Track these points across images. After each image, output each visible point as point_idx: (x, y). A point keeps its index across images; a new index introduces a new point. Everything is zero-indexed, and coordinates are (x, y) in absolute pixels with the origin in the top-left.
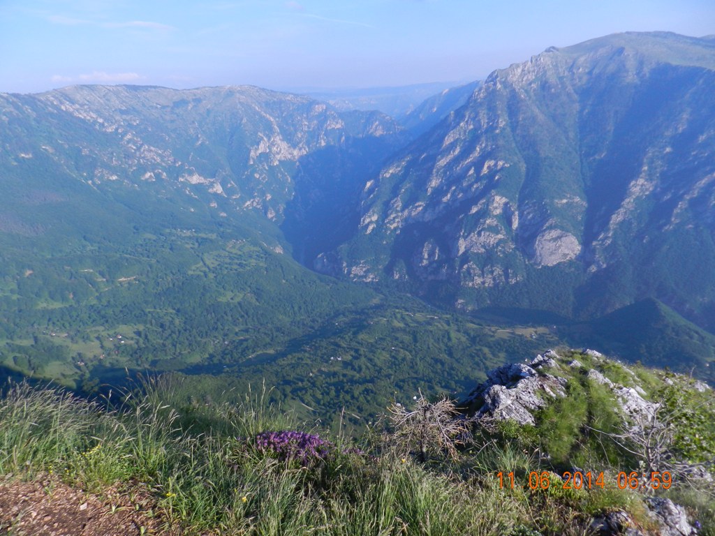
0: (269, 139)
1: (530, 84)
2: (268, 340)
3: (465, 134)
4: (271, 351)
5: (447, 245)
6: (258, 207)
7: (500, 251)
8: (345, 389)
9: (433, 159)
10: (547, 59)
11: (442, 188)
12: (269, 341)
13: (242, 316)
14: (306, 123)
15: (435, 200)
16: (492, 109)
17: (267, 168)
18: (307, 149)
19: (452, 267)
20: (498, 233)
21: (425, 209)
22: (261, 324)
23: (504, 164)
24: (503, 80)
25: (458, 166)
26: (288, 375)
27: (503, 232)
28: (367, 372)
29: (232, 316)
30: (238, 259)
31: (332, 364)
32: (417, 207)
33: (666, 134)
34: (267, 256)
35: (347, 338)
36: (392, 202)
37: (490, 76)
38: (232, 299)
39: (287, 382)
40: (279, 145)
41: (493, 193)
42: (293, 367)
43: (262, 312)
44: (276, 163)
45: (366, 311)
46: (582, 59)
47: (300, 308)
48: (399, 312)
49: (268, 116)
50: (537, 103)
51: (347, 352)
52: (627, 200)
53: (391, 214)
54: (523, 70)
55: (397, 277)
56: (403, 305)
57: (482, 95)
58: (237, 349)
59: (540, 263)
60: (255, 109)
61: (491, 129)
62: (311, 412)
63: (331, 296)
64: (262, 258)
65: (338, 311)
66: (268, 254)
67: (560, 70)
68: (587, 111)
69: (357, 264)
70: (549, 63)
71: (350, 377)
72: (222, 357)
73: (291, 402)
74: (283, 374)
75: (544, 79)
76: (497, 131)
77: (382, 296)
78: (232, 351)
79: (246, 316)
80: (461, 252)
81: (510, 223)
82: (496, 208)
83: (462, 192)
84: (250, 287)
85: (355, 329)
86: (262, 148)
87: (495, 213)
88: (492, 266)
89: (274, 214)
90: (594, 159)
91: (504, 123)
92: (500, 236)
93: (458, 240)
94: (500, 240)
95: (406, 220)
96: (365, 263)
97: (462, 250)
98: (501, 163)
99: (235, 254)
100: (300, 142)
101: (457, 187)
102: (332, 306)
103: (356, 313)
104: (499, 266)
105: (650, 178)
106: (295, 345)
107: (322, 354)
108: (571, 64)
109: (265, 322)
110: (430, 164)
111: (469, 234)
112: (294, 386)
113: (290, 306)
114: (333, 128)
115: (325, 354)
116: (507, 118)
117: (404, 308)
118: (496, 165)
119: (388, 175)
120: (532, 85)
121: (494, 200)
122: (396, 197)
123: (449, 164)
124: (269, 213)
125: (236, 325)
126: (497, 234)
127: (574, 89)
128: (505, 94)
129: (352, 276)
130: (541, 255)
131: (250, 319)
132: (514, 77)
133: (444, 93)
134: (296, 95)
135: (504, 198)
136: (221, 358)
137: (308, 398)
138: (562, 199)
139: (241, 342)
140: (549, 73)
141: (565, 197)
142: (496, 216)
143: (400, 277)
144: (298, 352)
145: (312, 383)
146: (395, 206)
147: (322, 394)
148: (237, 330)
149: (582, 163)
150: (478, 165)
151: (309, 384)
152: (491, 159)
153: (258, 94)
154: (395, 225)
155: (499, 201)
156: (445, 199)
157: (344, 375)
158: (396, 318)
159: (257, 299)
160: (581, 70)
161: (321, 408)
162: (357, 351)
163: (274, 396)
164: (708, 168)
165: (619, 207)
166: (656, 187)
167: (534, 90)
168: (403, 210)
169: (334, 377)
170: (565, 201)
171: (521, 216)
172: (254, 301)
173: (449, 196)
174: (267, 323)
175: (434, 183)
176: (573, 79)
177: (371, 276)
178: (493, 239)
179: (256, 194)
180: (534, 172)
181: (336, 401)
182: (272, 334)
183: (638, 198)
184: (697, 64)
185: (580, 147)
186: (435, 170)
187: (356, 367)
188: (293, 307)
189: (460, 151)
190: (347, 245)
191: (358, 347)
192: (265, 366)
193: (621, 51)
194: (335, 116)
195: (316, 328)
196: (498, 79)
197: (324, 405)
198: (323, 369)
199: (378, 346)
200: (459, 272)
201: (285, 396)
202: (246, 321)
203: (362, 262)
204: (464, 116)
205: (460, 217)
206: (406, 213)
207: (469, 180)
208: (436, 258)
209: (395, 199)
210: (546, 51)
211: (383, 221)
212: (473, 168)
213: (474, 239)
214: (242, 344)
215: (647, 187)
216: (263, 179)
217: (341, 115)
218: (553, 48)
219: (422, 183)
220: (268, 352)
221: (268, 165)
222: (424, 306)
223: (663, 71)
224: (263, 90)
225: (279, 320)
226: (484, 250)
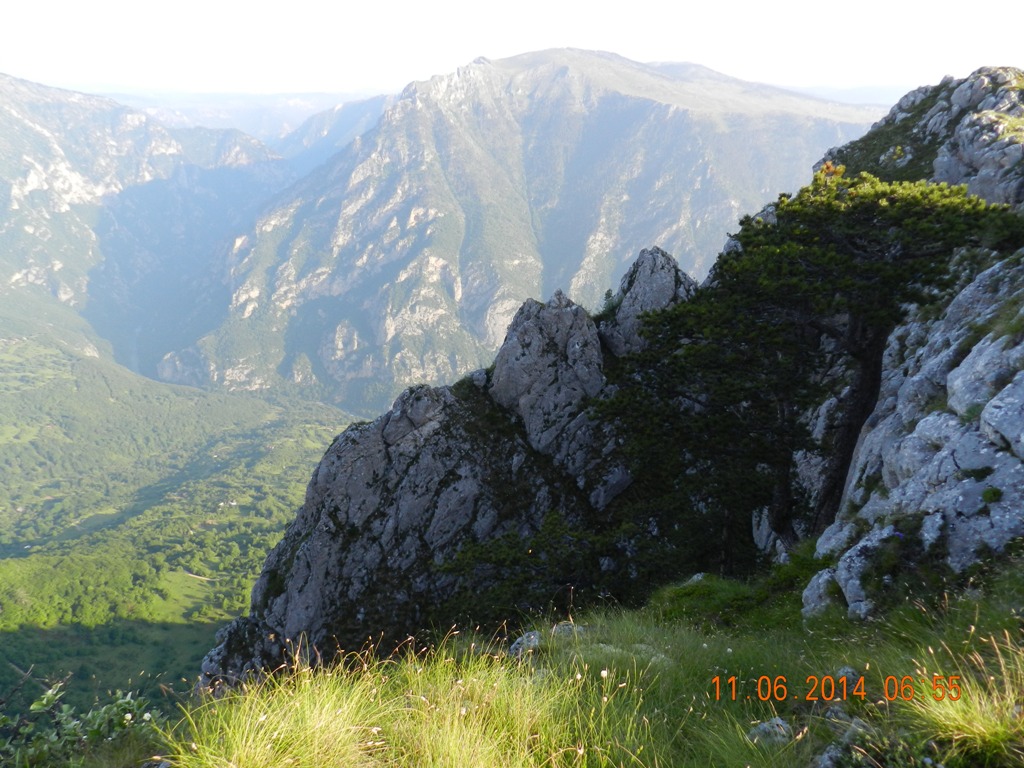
0: (46, 167)
1: (460, 105)
2: (100, 494)
3: (379, 169)
4: (110, 511)
5: (369, 327)
6: (39, 282)
7: (443, 331)
8: (255, 542)
9: (336, 205)
10: (477, 72)
11: (355, 246)
12: (102, 496)
13: (41, 464)
14: (113, 143)
15: (346, 265)
16: (413, 136)
17: (47, 216)
18: (120, 186)
19: (379, 358)
20: (437, 307)
21: (332, 277)
22: (80, 473)
23: (437, 213)
24: (424, 96)
25: (374, 215)
26: (153, 539)
27: (444, 305)
28: (281, 514)
29: (20, 466)
30: (17, 370)
31: (222, 512)
32: (319, 275)
33: (621, 178)
34: (74, 361)
35: (238, 473)
36: (280, 268)
37: (406, 89)
38: (17, 437)
39: (154, 549)
40: (65, 179)
41: (426, 251)
42: (158, 527)
43: (78, 452)
44: (65, 208)
45: (260, 432)
46: (520, 77)
47: (147, 440)
48: (311, 428)
49: (38, 128)
50: (471, 131)
51: (244, 493)
52: (587, 260)
53: (280, 286)
54: (449, 86)
55: (298, 379)
56: (314, 418)
57: (397, 116)
58: (44, 517)
59: (494, 344)
60: (10, 115)
61: (414, 164)
62: (205, 583)
63: (199, 416)
64: (64, 365)
65: (212, 437)
66: (76, 361)
67: (495, 89)
68: (531, 145)
69: (233, 365)
70: (481, 78)
71: (257, 525)
72: (18, 533)
73: (170, 575)
74: (145, 540)
75: (476, 100)
76: (423, 168)
77: (281, 408)
78: (35, 521)
79: (48, 462)
80: (390, 337)
81: (452, 293)
82: (432, 273)
83: (384, 252)
84: (49, 414)
85: (249, 459)
86: (34, 182)
87: (431, 280)
88: (434, 353)
89: (72, 294)
90: (546, 208)
91: (431, 156)
92: (441, 311)
93: (384, 318)
94: (441, 317)
95: (303, 294)
96: (247, 362)
97: (391, 333)
98: (432, 212)
99: (10, 363)
100: (107, 174)
101: (375, 246)
102: (201, 431)
103: (245, 436)
104: (443, 351)
105: (609, 233)
106: (151, 496)
107: (203, 501)
108: (507, 82)
109: (88, 467)
110: (332, 213)
111: (399, 311)
112: (169, 552)
113: (129, 437)
114: (163, 154)
115: (207, 500)
116: (434, 150)
117: (317, 421)
118: (426, 214)
119: (269, 229)
120: (463, 107)
121: (428, 262)
122: (284, 261)
123: (360, 211)
124: (61, 292)
125: (32, 480)
126: (437, 309)
127: (514, 116)
128: (428, 116)
129: (226, 383)
130: (494, 333)
131: (58, 466)
132: (439, 94)
133: (337, 108)
134: (89, 97)
135: (441, 259)
136: (15, 535)
137: (196, 564)
138: (513, 260)
139: (50, 505)
140: (482, 93)
141: (517, 258)
142: (433, 284)
143: (305, 378)
144: (160, 504)
145: (197, 543)
146: (286, 274)
147: (219, 555)
148: (36, 488)
149: (532, 213)
150: (403, 214)
151: (194, 545)
152: (419, 206)
153: (12, 88)
154: (288, 303)
155: (435, 263)
156: (359, 263)
157: (247, 525)
158: (308, 436)
159: (65, 434)
160: (520, 91)
161: (221, 575)
162: (258, 489)
163: (138, 572)
164: (667, 221)
165: (578, 268)
166: (616, 242)
167: (466, 114)
168: (298, 280)
169: (231, 530)
170: (516, 262)
171: (465, 283)
172: (60, 436)
173: (365, 258)
174: (91, 469)
175: (342, 239)
176: (511, 103)
177: (259, 381)
178: (432, 316)
179: (31, 261)
180: (475, 226)
181: (244, 561)
182: (107, 485)
183: (598, 257)
184: (646, 95)
185: (528, 192)
186: (340, 221)
187: (263, 511)
188: (135, 440)
189: (375, 194)
190: (213, 336)
191: (258, 483)
192: (108, 532)
193: (564, 71)
194: (163, 135)
195: (181, 466)
196: (418, 95)
197: (225, 569)
198: (210, 522)
199: (289, 478)
200: (390, 365)
201: (158, 568)
202: (50, 470)
203: (241, 360)
204: (375, 145)
205: (385, 287)
206: (303, 284)
207: (391, 236)
208: (356, 347)
209: (285, 264)
210: (474, 62)
211: (269, 297)
212: (395, 219)
213: (406, 317)
214: (52, 507)
215: (607, 242)
216: (44, 235)
217: (176, 134)
218: (483, 58)
219: (323, 241)
220: (103, 512)
221: (48, 212)
222: (345, 417)
223: (612, 99)
224: (23, 82)
225: (113, 463)
226: (420, 331)
